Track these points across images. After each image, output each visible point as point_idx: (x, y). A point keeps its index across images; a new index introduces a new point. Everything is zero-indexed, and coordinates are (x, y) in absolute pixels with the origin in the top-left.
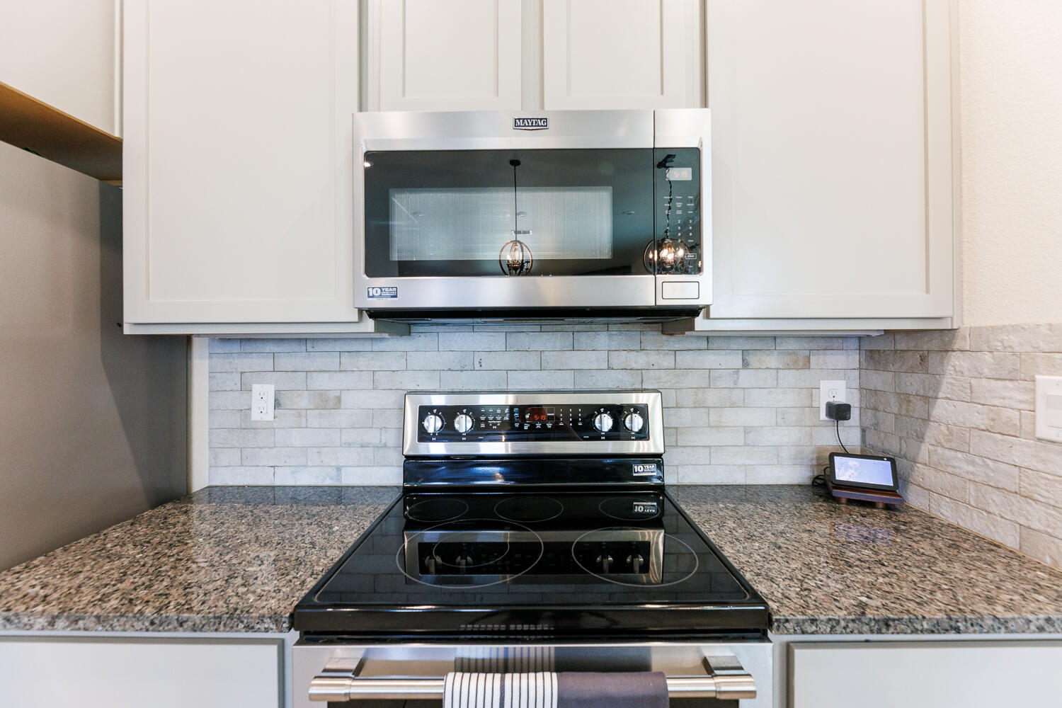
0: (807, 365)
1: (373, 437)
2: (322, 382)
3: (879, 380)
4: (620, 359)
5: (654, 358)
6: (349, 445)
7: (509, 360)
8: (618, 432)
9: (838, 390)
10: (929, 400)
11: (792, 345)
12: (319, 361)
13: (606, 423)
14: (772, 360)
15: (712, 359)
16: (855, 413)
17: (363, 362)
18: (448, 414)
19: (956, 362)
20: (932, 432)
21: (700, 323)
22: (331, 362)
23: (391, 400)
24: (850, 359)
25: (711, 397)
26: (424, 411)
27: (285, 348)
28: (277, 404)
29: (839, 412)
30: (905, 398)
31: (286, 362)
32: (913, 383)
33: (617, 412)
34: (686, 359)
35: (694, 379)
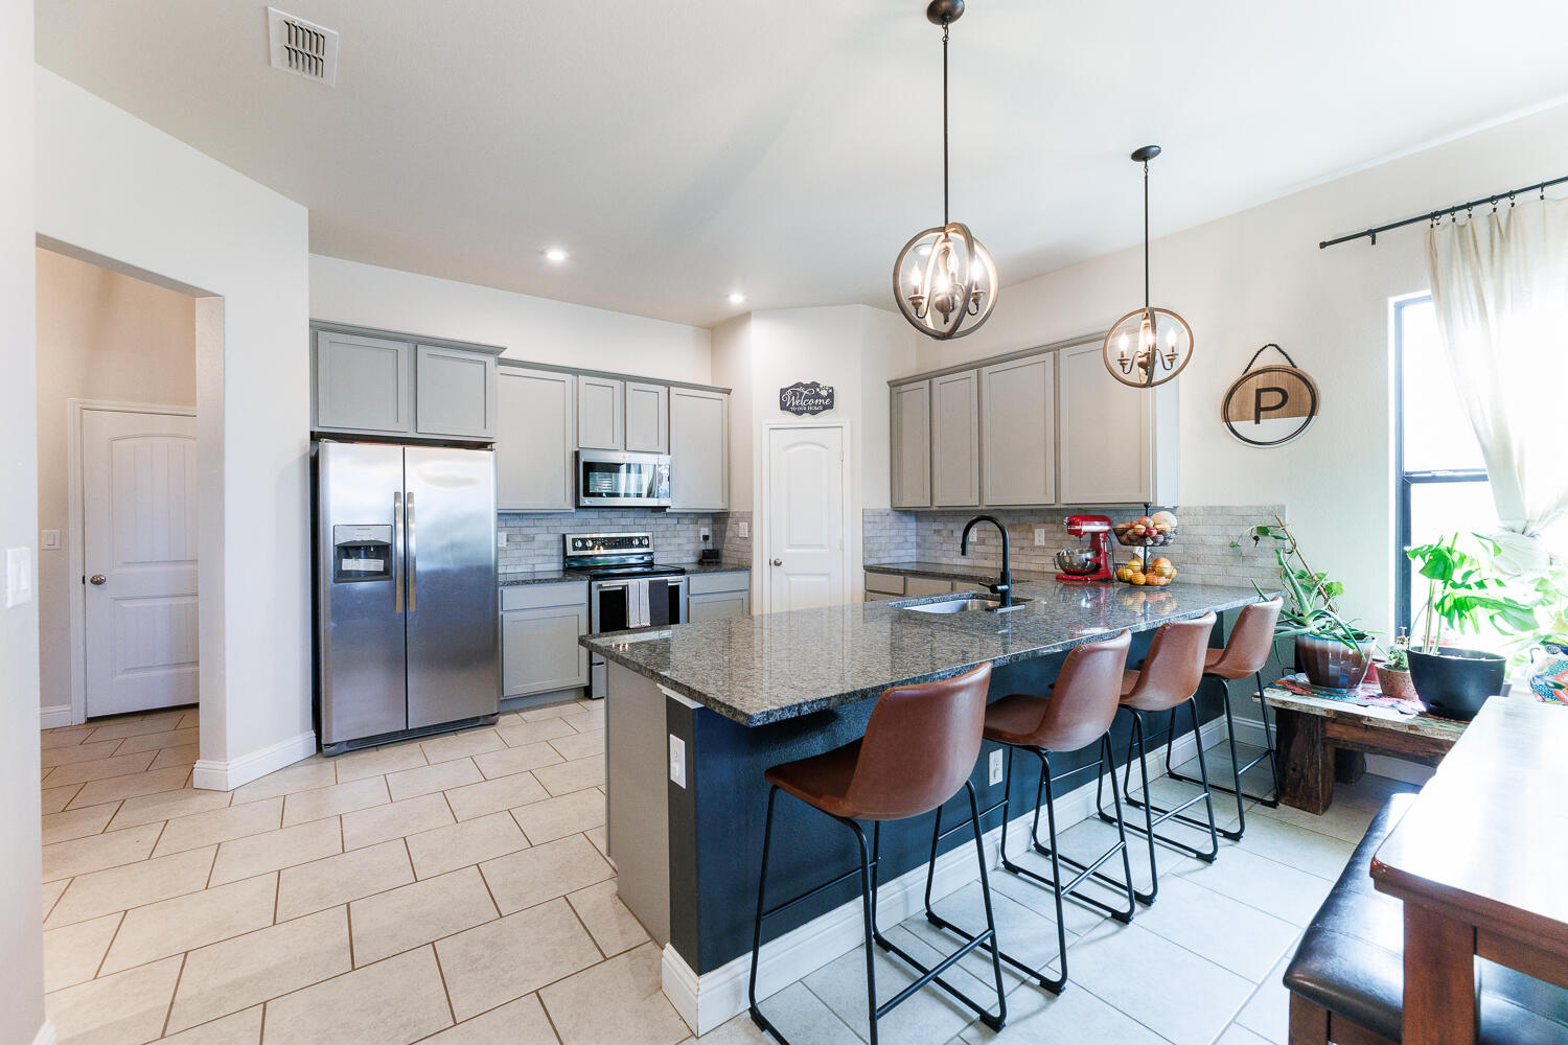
0: (697, 523)
1: (548, 552)
2: (526, 531)
3: (716, 527)
4: (637, 521)
5: (649, 521)
6: (538, 555)
7: (599, 522)
8: (641, 545)
9: (705, 531)
10: (725, 531)
11: (693, 516)
12: (525, 523)
13: (637, 542)
14: (686, 521)
15: (667, 521)
16: (710, 538)
17: (544, 523)
18: (584, 541)
19: (730, 520)
20: (726, 540)
21: (668, 510)
22: (531, 523)
23: (555, 538)
24: (708, 521)
25: (668, 534)
26: (574, 540)
27: (511, 517)
28: (508, 541)
29: (706, 538)
30: (721, 531)
31: (510, 523)
32: (723, 527)
33: (640, 540)
34: (659, 521)
35: (662, 528)
